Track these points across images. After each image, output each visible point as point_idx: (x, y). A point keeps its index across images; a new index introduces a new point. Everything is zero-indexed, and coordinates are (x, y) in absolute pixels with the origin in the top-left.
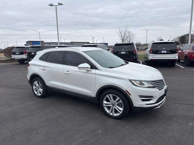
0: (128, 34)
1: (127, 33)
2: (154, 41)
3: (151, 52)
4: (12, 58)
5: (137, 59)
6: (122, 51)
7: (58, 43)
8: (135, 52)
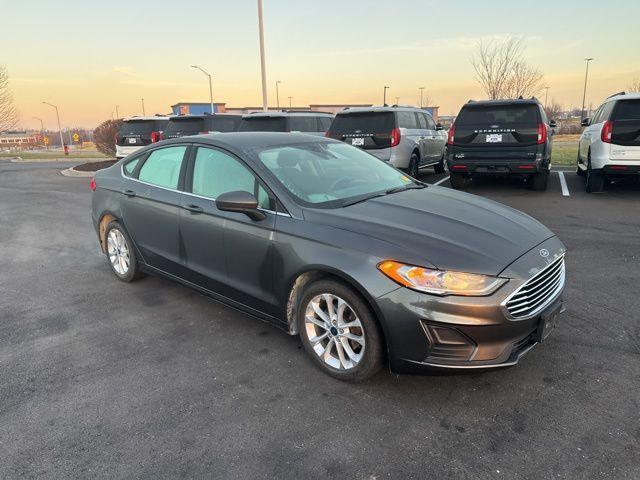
0: (513, 73)
1: (510, 66)
2: (623, 93)
3: (609, 136)
4: (118, 155)
5: (547, 166)
6: (489, 134)
7: (262, 109)
8: (544, 138)
